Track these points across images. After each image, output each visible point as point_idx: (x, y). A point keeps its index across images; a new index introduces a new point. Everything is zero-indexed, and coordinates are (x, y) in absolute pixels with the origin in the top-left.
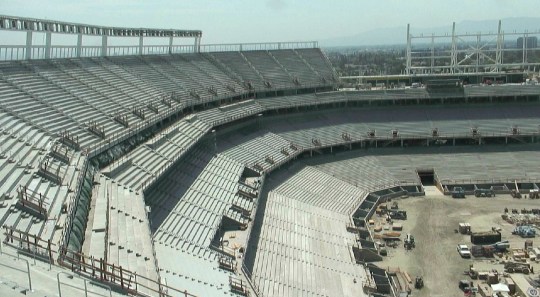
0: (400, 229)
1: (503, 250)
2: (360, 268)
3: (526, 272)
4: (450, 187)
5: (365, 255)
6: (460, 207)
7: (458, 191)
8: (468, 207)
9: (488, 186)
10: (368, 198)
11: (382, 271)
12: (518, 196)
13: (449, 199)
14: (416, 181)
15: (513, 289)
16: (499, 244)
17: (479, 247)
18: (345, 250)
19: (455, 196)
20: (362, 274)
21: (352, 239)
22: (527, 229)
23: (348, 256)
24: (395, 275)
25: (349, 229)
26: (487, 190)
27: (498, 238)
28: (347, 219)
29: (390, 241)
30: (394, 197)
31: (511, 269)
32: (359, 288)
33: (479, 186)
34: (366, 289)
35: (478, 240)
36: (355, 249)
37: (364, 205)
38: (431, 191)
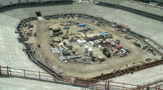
0: (32, 31)
1: (61, 33)
2: (21, 44)
3: (67, 39)
4: (46, 17)
5: (22, 40)
6: (49, 22)
7: (48, 18)
8: (51, 22)
9: (56, 16)
10: (21, 22)
11: (28, 44)
12: (64, 18)
13: (46, 20)
14: (35, 15)
15: (65, 44)
16: (60, 32)
17: (55, 33)
18: (15, 39)
19: (47, 19)
20: (21, 46)
21: (17, 35)
22: (67, 27)
23: (17, 41)
24: (32, 44)
25: (16, 32)
26: (56, 17)
27: (60, 30)
28: (15, 29)
29: (30, 34)
30: (29, 21)
31: (64, 38)
32: (21, 50)
33: (54, 16)
34: (23, 50)
35: (55, 31)
36: (18, 38)
37: (20, 24)
38: (40, 18)
